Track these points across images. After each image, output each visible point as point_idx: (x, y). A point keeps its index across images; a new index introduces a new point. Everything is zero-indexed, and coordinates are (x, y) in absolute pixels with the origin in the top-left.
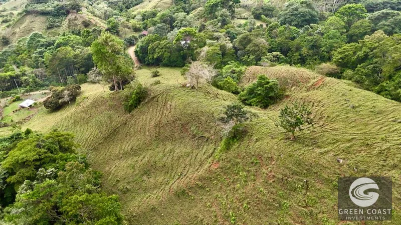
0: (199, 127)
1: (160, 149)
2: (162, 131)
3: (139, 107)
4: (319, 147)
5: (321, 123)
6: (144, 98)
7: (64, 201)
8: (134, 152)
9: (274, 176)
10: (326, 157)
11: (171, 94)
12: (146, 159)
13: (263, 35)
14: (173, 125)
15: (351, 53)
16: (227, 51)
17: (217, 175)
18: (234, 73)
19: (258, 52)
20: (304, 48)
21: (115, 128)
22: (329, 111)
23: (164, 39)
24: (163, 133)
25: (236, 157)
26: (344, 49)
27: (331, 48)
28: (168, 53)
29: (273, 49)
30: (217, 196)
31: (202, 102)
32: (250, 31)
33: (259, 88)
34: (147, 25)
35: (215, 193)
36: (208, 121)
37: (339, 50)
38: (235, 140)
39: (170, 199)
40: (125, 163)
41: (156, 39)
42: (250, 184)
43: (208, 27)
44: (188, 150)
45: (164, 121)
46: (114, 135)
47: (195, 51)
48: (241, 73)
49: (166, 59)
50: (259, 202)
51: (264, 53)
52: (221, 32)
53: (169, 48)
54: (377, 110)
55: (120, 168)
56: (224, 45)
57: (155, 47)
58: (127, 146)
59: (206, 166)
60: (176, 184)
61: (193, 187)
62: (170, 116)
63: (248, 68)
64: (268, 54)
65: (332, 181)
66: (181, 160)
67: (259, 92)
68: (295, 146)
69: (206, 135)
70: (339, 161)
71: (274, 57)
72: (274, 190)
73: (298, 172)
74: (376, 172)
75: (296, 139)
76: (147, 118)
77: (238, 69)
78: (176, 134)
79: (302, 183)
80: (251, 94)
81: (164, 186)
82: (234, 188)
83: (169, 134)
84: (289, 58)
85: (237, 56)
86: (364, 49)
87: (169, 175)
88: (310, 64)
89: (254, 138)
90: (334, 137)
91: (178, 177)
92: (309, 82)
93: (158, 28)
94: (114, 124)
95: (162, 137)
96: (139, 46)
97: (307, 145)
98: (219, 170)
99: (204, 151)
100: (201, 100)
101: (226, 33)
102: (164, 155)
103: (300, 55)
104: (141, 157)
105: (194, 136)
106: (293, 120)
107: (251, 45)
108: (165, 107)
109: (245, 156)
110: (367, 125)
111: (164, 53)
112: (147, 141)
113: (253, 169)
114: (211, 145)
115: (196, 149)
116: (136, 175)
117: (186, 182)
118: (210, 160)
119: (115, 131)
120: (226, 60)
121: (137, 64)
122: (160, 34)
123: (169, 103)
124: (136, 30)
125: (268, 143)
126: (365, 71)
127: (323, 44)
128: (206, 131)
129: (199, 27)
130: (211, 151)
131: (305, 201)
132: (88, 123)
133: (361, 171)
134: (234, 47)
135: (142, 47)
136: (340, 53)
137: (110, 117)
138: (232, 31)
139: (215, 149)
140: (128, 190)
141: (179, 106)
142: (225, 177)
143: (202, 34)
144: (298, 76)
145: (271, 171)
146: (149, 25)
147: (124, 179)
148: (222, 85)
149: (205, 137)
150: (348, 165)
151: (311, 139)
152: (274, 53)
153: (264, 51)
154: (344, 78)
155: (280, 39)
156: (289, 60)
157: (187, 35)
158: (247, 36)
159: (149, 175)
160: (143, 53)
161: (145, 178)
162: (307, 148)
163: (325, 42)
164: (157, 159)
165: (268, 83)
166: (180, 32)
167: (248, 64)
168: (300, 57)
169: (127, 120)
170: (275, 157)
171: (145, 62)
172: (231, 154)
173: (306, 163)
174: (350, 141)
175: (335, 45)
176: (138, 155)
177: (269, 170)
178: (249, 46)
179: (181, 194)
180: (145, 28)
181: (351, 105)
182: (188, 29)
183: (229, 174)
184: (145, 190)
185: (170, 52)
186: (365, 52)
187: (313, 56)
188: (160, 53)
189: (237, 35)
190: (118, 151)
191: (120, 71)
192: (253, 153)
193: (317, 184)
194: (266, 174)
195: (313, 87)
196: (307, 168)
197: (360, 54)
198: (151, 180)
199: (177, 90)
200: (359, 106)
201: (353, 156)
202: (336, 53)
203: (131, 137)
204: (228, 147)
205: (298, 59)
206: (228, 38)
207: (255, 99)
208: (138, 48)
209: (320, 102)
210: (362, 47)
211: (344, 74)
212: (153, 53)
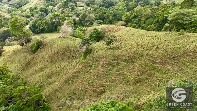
0: (71, 53)
1: (54, 66)
2: (53, 58)
3: (39, 50)
4: (121, 49)
5: (121, 42)
6: (41, 46)
7: (13, 92)
8: (41, 70)
9: (105, 63)
10: (124, 52)
11: (54, 41)
12: (48, 71)
13: (92, 13)
14: (58, 54)
15: (129, 16)
16: (77, 22)
17: (82, 69)
18: (82, 31)
19: (91, 21)
20: (110, 17)
21: (28, 62)
22: (123, 38)
23: (44, 20)
24: (53, 59)
25: (89, 60)
26: (127, 14)
27: (121, 15)
28: (47, 25)
29: (97, 19)
30: (84, 77)
31: (70, 42)
32: (86, 12)
33: (94, 34)
34: (33, 14)
35: (82, 77)
36: (74, 50)
37: (124, 15)
38: (88, 54)
39: (63, 85)
40: (37, 76)
41: (40, 20)
42: (97, 69)
43: (65, 12)
44: (67, 63)
45: (53, 53)
46: (28, 65)
47: (61, 23)
48: (85, 30)
49: (47, 29)
50: (101, 74)
51: (94, 21)
52: (72, 13)
53: (47, 23)
54: (140, 34)
55: (35, 78)
56: (75, 19)
57: (40, 24)
58: (36, 68)
59: (77, 67)
60: (64, 78)
61: (72, 77)
62: (55, 51)
63: (88, 28)
64: (96, 21)
65: (127, 59)
66: (65, 68)
67: (94, 35)
68: (112, 51)
69: (74, 55)
70: (128, 52)
71: (98, 22)
72: (106, 68)
73: (114, 60)
74: (141, 53)
75: (111, 49)
76: (44, 54)
77: (83, 29)
78: (60, 58)
79: (116, 63)
80: (91, 37)
81: (59, 80)
82: (90, 72)
83: (57, 59)
84: (105, 22)
85: (82, 24)
86: (134, 13)
87: (60, 76)
88: (114, 23)
89: (95, 51)
90: (126, 45)
91: (64, 75)
92: (114, 30)
93: (40, 14)
94: (27, 60)
95: (53, 61)
96: (31, 25)
97: (116, 50)
98: (82, 67)
99: (75, 62)
100: (69, 42)
101: (75, 13)
102: (56, 68)
103: (109, 20)
104: (45, 71)
105: (69, 57)
106: (109, 40)
107: (87, 18)
108: (52, 48)
109: (93, 59)
110: (137, 40)
111: (45, 26)
112: (46, 64)
113: (97, 63)
114: (77, 59)
115: (71, 62)
116: (44, 79)
117: (69, 75)
118: (78, 65)
119: (28, 63)
120: (77, 26)
122: (42, 17)
123: (54, 45)
124: (28, 17)
125: (101, 52)
126: (135, 22)
127: (118, 14)
128: (74, 54)
129: (60, 12)
130: (78, 61)
131: (118, 69)
132: (12, 63)
133: (136, 54)
134: (79, 19)
135: (33, 25)
136: (125, 16)
137: (25, 57)
138: (77, 12)
139: (79, 60)
140: (42, 86)
141: (59, 46)
142: (86, 69)
143: (63, 15)
144: (109, 28)
145: (104, 62)
146: (34, 14)
147: (39, 82)
148: (77, 36)
149: (74, 56)
150: (131, 53)
151: (117, 47)
152: (98, 20)
153: (93, 20)
154: (128, 27)
155: (100, 14)
156: (105, 23)
157: (56, 16)
158: (85, 14)
159: (50, 78)
160: (34, 28)
161: (49, 79)
162: (116, 51)
163: (119, 13)
164: (53, 70)
165: (97, 31)
166: (52, 15)
167: (87, 26)
168: (109, 21)
169: (34, 57)
170: (105, 56)
171: (35, 32)
172: (87, 59)
173: (117, 56)
174: (131, 45)
175: (123, 13)
176: (43, 71)
177: (103, 61)
178: (86, 18)
179: (68, 81)
180: (33, 15)
181: (131, 34)
182: (55, 13)
183: (87, 67)
184: (50, 84)
185: (48, 25)
186: (134, 14)
187: (114, 20)
188: (43, 26)
189: (80, 14)
190: (32, 71)
191: (26, 34)
192: (96, 57)
193: (122, 62)
194: (102, 63)
195: (116, 31)
196: (117, 57)
197: (133, 15)
198: (52, 79)
199: (57, 39)
200: (134, 34)
201: (133, 50)
202: (123, 17)
203: (38, 64)
204: (85, 57)
205: (108, 22)
206: (76, 16)
207: (93, 39)
208: (30, 25)
209: (119, 35)
210: (133, 13)
211: (128, 25)
212: (39, 27)
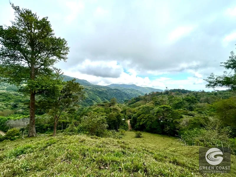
28: (150, 121)
53: (151, 118)
57: (141, 118)
111: (147, 122)
121: (130, 128)
135: (134, 118)
160: (134, 122)
171: (134, 128)
212: (139, 122)
